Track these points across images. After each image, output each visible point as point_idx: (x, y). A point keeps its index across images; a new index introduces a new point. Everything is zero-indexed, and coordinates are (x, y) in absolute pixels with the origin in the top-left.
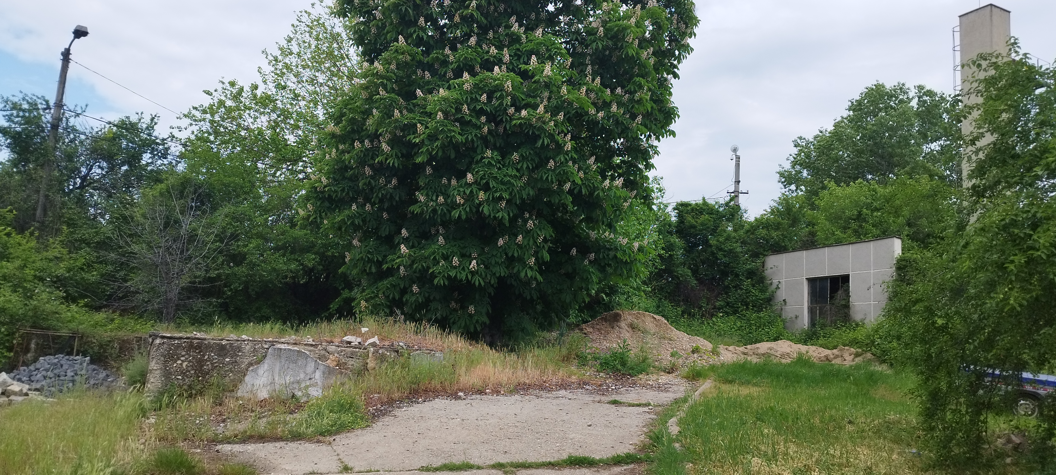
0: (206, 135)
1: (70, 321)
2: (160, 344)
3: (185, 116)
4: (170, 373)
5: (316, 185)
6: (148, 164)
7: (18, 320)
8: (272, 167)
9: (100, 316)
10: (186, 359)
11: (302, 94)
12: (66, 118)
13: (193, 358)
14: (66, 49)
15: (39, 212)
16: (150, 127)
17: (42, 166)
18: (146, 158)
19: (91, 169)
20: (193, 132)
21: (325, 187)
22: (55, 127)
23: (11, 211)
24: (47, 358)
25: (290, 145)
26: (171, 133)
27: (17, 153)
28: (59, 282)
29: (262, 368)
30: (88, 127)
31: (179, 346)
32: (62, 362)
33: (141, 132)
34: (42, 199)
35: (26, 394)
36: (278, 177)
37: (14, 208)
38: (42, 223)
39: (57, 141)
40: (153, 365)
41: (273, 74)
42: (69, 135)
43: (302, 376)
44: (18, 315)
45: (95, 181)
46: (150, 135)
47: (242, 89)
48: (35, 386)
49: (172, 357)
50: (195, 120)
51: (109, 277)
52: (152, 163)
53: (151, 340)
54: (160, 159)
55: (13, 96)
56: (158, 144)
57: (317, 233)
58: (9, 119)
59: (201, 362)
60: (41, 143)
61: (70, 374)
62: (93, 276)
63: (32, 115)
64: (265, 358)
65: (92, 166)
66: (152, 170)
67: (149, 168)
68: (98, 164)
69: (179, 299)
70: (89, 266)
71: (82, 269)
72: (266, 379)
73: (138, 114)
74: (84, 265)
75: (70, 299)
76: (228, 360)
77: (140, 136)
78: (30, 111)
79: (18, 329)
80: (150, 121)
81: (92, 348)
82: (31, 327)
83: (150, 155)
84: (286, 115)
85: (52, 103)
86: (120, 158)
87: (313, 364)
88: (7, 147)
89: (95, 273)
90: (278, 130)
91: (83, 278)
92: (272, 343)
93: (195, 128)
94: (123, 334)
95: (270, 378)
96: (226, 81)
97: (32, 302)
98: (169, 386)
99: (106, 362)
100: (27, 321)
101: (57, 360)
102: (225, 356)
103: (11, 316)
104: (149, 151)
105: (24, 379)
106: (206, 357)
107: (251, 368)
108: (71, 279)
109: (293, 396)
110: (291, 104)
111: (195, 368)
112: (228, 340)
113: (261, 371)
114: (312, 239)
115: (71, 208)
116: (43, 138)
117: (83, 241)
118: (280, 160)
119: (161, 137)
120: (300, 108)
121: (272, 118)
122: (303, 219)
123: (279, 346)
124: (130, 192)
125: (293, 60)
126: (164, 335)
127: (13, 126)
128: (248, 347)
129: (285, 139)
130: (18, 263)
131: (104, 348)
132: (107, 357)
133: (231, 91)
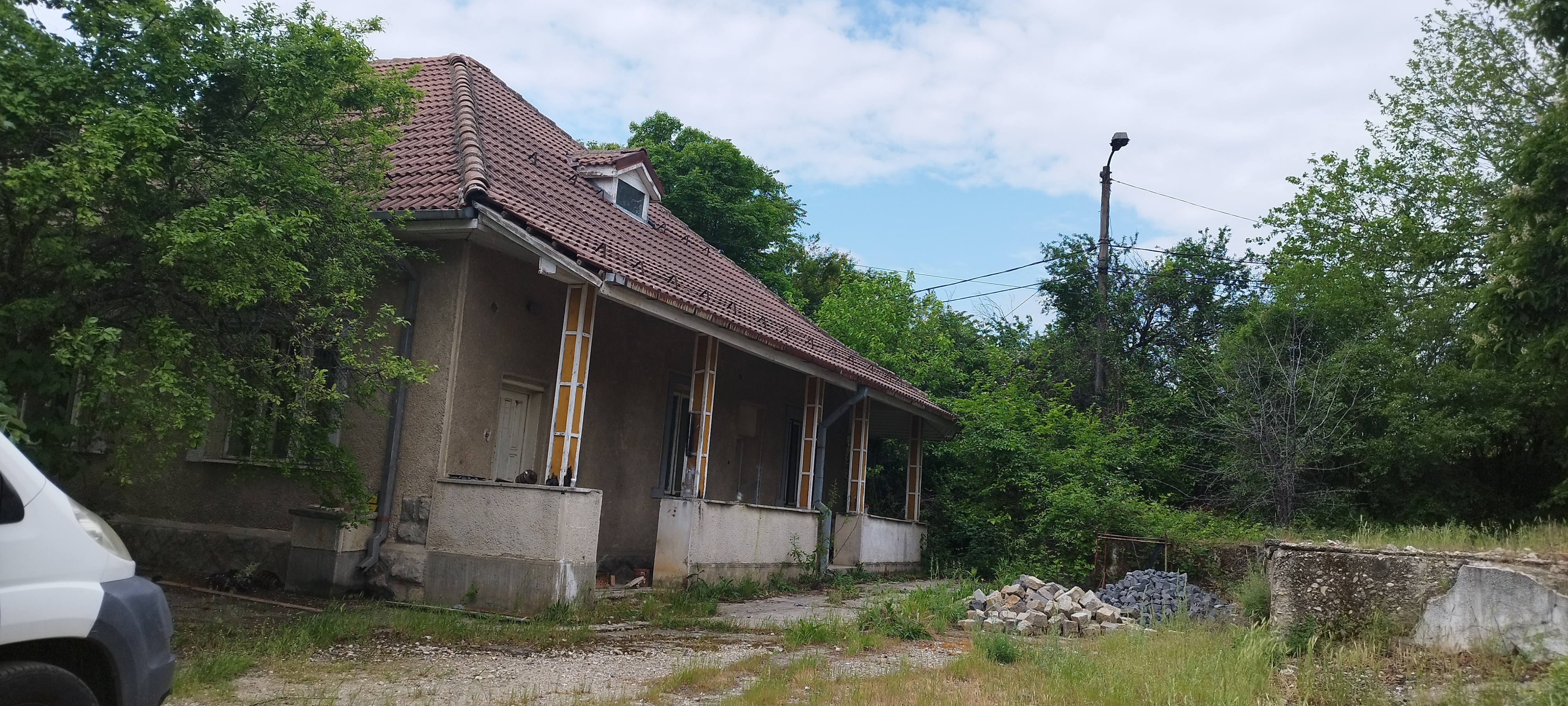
0: (1298, 243)
1: (1153, 524)
2: (1282, 558)
3: (1265, 221)
4: (1304, 602)
5: (1499, 291)
6: (1223, 300)
7: (1094, 523)
8: (1409, 273)
9: (1190, 516)
10: (1325, 581)
11: (1446, 147)
12: (1115, 256)
13: (1336, 580)
14: (1104, 168)
15: (1097, 382)
16: (1220, 247)
17: (1094, 322)
18: (1220, 291)
19: (1151, 318)
20: (1279, 244)
21: (1517, 291)
22: (1103, 270)
23: (1068, 385)
24: (1136, 572)
25: (1437, 233)
26: (1249, 250)
27: (1065, 311)
28: (1132, 472)
29: (1451, 600)
30: (1141, 263)
31: (1311, 562)
32: (1154, 579)
33: (1209, 257)
34: (1099, 364)
35: (1120, 621)
36: (1422, 288)
37: (1071, 380)
38: (1103, 395)
39: (1108, 288)
40: (1277, 588)
41: (1391, 127)
42: (1120, 278)
43: (1527, 617)
44: (1092, 515)
45: (1158, 334)
46: (1220, 258)
47: (1345, 163)
48: (1129, 610)
49: (1303, 577)
50: (1281, 226)
51: (1192, 462)
52: (1228, 297)
53: (1268, 552)
54: (1238, 289)
55: (1053, 242)
56: (1232, 269)
57: (1509, 371)
58: (1052, 270)
59: (1348, 588)
60: (1090, 294)
61: (1166, 596)
62: (1172, 461)
63: (1076, 261)
64: (1453, 584)
65: (1152, 313)
66: (1229, 307)
67: (1226, 304)
68: (1158, 310)
69: (1297, 491)
70: (1165, 448)
71: (1157, 452)
72: (1460, 619)
73: (1201, 232)
74: (1159, 446)
75: (1147, 494)
76: (1390, 584)
77: (1207, 262)
78: (1073, 256)
79: (1095, 534)
80: (1218, 239)
81: (1186, 561)
82: (1109, 531)
83: (1224, 287)
84: (1422, 185)
85: (1096, 242)
86: (1185, 299)
87: (1545, 598)
88: (1054, 305)
89: (1174, 457)
90: (1412, 214)
91: (1160, 465)
92: (1464, 560)
93: (1281, 237)
94: (1224, 542)
95: (1468, 616)
96: (1318, 158)
97: (1106, 498)
98: (1304, 621)
99: (1207, 581)
100: (1104, 524)
101: (1147, 577)
102: (1385, 578)
103: (1085, 517)
104: (1222, 281)
105: (1113, 600)
106: (1355, 579)
107: (1432, 600)
108: (1146, 467)
109: (1516, 651)
110: (1428, 167)
111: (1341, 596)
112: (1386, 554)
113: (1449, 605)
114: (1501, 382)
115: (1134, 373)
116: (1092, 286)
117: (1152, 414)
118: (1422, 261)
119: (1237, 259)
120: (1447, 170)
121: (1400, 196)
122: (1482, 349)
123: (1476, 564)
124: (1204, 341)
125: (1424, 97)
126: (1287, 544)
127: (1058, 278)
128: (1422, 566)
129: (1427, 225)
130: (1085, 448)
131: (1201, 561)
132: (1206, 574)
133: (1328, 171)
